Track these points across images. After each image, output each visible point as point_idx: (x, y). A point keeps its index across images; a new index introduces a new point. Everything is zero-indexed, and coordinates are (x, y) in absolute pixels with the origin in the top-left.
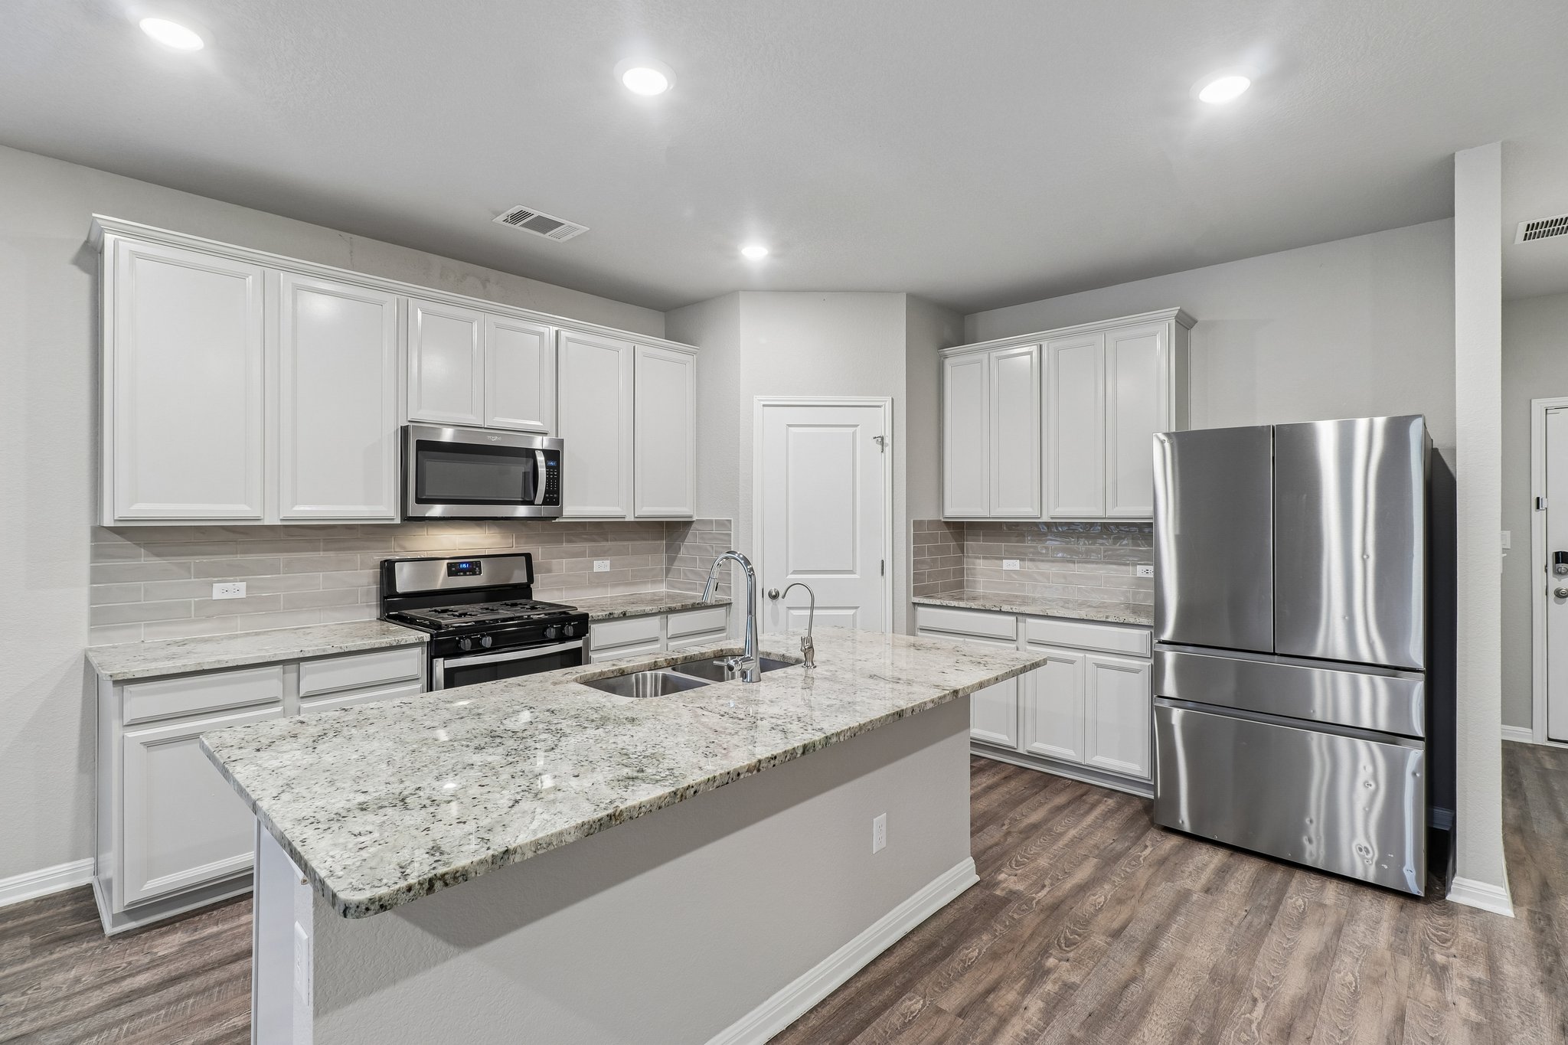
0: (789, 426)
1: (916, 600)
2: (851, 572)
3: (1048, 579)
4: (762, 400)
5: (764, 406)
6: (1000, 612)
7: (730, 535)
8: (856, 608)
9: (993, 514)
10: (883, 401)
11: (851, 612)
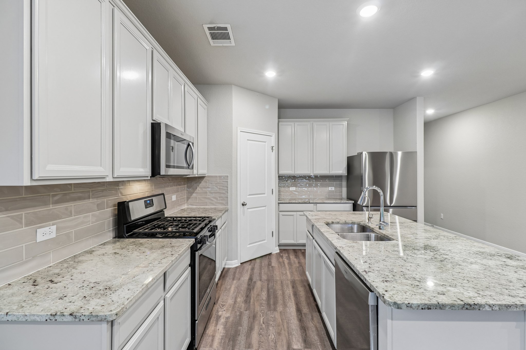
0: (248, 140)
1: (280, 202)
2: (264, 194)
3: (304, 192)
4: (240, 129)
5: (241, 131)
6: (310, 203)
7: (227, 182)
8: (266, 206)
9: (296, 173)
10: (272, 134)
11: (264, 208)
